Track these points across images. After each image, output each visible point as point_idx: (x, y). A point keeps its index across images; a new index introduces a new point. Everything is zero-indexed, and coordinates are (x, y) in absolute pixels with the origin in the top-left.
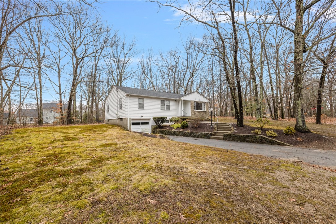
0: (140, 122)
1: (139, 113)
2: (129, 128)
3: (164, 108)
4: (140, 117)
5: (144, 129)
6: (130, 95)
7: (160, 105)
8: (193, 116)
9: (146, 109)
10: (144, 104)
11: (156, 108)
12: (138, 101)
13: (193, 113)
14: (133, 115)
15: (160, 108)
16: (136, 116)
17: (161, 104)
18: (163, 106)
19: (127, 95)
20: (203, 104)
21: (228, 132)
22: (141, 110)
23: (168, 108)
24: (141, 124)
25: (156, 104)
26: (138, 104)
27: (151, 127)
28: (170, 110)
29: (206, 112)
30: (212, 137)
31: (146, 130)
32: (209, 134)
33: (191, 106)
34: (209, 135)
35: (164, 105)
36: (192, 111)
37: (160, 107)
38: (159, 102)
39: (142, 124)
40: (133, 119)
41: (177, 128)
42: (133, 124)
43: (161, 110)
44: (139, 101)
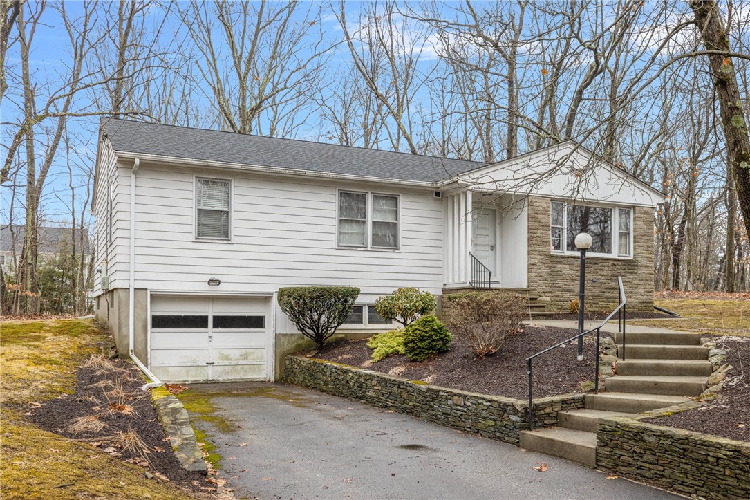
0: (211, 311)
1: (201, 262)
2: (131, 347)
3: (364, 235)
4: (202, 288)
5: (237, 353)
6: (137, 162)
7: (336, 222)
8: (541, 286)
9: (243, 240)
10: (233, 215)
11: (307, 236)
12: (192, 195)
13: (544, 271)
14: (162, 276)
15: (335, 237)
16: (177, 277)
17: (341, 214)
18: (355, 229)
19: (126, 163)
20: (616, 216)
21: (665, 405)
22: (212, 249)
23: (387, 237)
24: (215, 326)
25: (311, 212)
26: (193, 213)
27: (272, 341)
28: (402, 248)
29: (631, 265)
30: (534, 433)
31: (245, 357)
32: (516, 412)
33: (529, 228)
34: (513, 418)
35: (364, 222)
36: (537, 258)
37: (335, 230)
38: (327, 205)
39: (221, 322)
40: (156, 298)
41: (388, 356)
42: (161, 322)
43: (341, 247)
44: (199, 197)
